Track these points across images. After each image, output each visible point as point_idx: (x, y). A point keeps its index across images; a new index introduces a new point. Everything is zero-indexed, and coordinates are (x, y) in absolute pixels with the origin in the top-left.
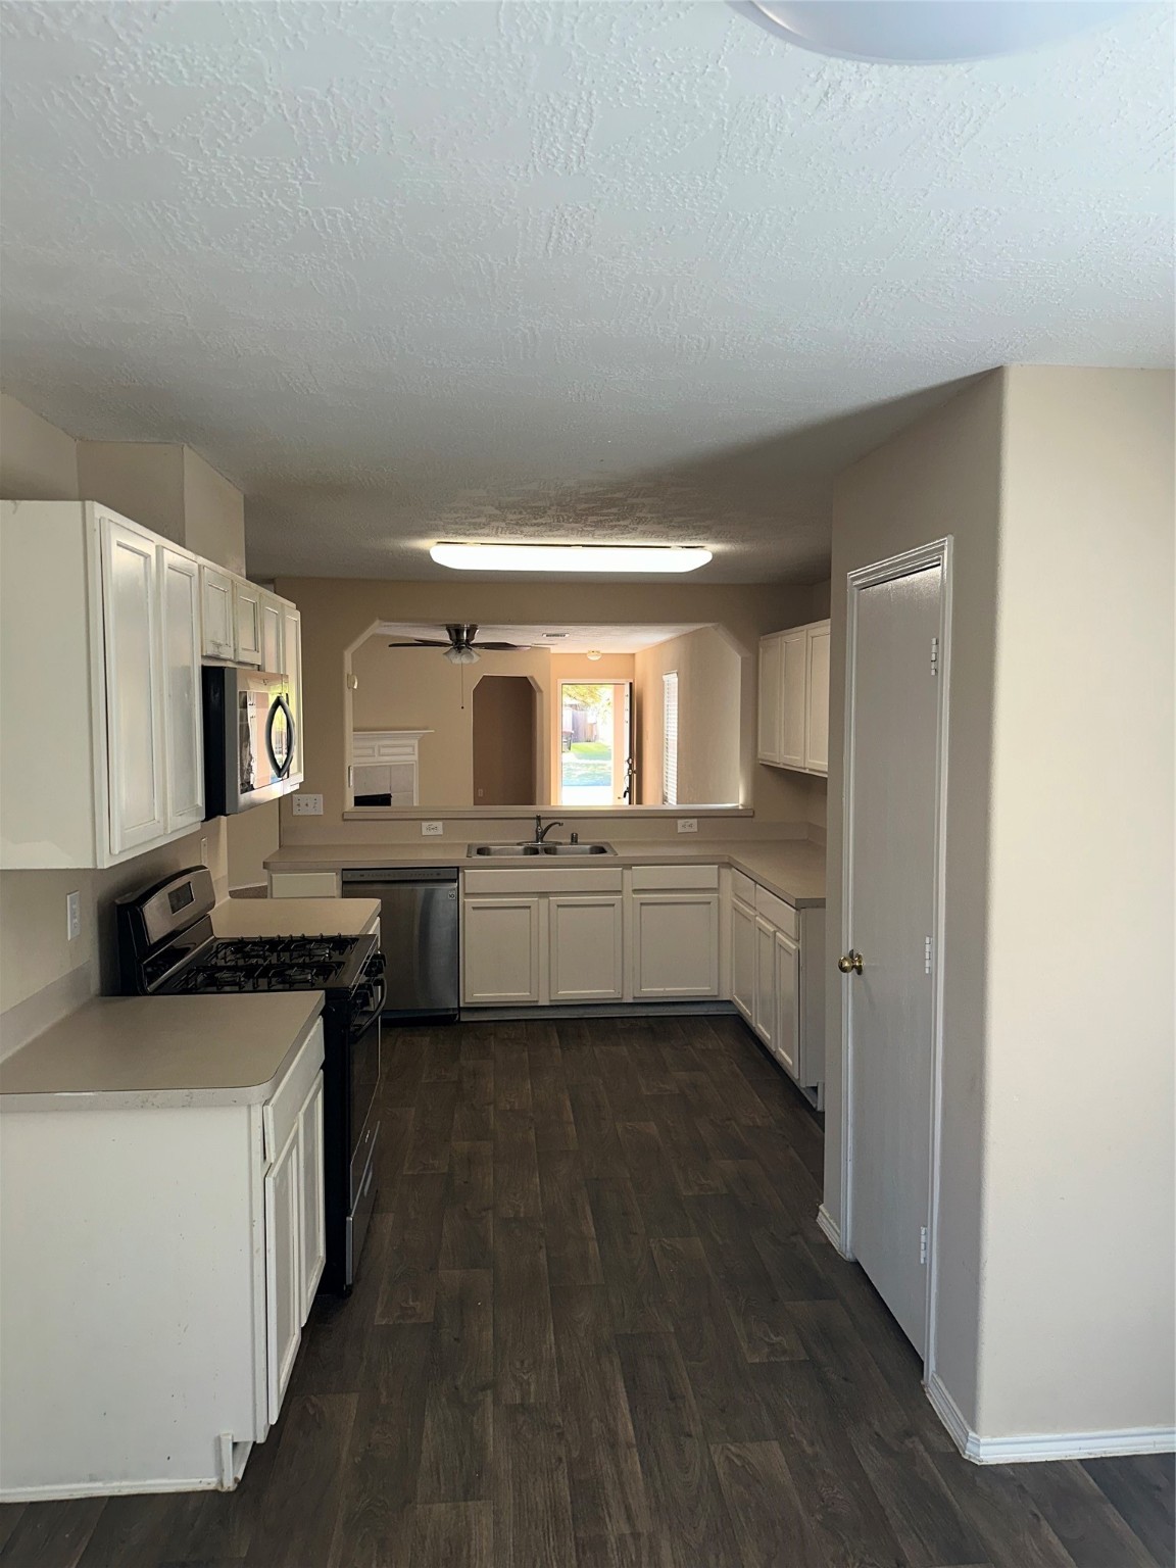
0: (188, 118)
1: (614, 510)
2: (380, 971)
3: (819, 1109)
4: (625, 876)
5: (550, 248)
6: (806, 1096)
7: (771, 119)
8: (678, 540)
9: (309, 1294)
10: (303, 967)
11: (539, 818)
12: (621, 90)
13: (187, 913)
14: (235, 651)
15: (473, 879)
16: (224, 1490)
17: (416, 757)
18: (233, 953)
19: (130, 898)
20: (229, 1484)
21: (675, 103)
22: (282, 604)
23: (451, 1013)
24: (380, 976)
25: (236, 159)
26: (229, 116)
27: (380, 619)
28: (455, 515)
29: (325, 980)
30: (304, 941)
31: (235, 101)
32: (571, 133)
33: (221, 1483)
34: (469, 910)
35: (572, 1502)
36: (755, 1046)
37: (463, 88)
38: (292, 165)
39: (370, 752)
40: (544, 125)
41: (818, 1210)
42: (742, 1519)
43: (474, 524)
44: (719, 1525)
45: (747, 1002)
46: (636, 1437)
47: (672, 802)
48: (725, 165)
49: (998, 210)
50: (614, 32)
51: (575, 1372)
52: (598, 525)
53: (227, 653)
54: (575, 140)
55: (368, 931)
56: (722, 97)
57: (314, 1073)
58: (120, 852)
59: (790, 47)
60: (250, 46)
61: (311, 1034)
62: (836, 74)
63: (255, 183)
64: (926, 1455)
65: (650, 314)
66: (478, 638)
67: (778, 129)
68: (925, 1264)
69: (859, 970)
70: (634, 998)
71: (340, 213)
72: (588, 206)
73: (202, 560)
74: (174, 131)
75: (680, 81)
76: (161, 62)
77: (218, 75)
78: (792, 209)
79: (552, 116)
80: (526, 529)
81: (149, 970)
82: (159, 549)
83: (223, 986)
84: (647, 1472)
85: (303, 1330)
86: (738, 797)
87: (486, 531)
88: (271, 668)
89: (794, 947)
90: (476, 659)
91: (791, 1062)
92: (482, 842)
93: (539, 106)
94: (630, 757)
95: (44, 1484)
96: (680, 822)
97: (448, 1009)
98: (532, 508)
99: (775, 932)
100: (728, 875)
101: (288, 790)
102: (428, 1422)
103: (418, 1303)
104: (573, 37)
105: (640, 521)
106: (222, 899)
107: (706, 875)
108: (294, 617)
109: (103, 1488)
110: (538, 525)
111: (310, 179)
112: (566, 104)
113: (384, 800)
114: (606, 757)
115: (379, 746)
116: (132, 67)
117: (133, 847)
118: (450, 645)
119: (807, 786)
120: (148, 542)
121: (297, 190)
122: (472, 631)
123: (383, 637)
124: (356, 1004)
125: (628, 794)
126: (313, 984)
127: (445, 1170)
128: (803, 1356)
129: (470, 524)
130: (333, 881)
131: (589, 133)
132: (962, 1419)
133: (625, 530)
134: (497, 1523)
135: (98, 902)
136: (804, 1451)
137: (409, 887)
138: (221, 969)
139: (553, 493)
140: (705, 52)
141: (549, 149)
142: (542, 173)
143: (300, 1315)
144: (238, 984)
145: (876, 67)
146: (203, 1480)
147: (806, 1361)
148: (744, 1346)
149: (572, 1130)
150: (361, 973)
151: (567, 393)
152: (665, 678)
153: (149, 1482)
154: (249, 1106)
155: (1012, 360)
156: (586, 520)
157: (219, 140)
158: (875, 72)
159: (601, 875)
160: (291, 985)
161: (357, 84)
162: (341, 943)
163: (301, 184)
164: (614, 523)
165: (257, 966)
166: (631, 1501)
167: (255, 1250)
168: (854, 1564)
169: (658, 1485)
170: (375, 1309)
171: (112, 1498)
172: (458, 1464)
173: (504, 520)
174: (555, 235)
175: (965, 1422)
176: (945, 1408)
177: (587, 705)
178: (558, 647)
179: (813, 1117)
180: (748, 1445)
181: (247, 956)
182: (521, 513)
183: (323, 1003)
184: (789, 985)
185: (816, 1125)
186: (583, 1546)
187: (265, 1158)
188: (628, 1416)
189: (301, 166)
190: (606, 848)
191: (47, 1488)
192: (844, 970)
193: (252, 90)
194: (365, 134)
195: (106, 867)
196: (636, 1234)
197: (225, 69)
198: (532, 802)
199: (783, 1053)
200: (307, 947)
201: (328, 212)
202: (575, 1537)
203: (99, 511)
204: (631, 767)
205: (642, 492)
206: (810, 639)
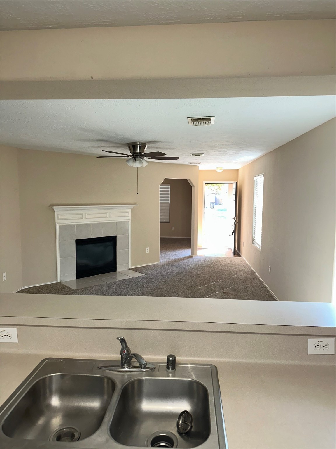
17: (130, 218)
39: (105, 215)
94: (236, 216)
96: (312, 342)
115: (110, 213)
118: (131, 156)
122: (142, 147)
125: (234, 233)
152: (255, 178)
204: (235, 221)
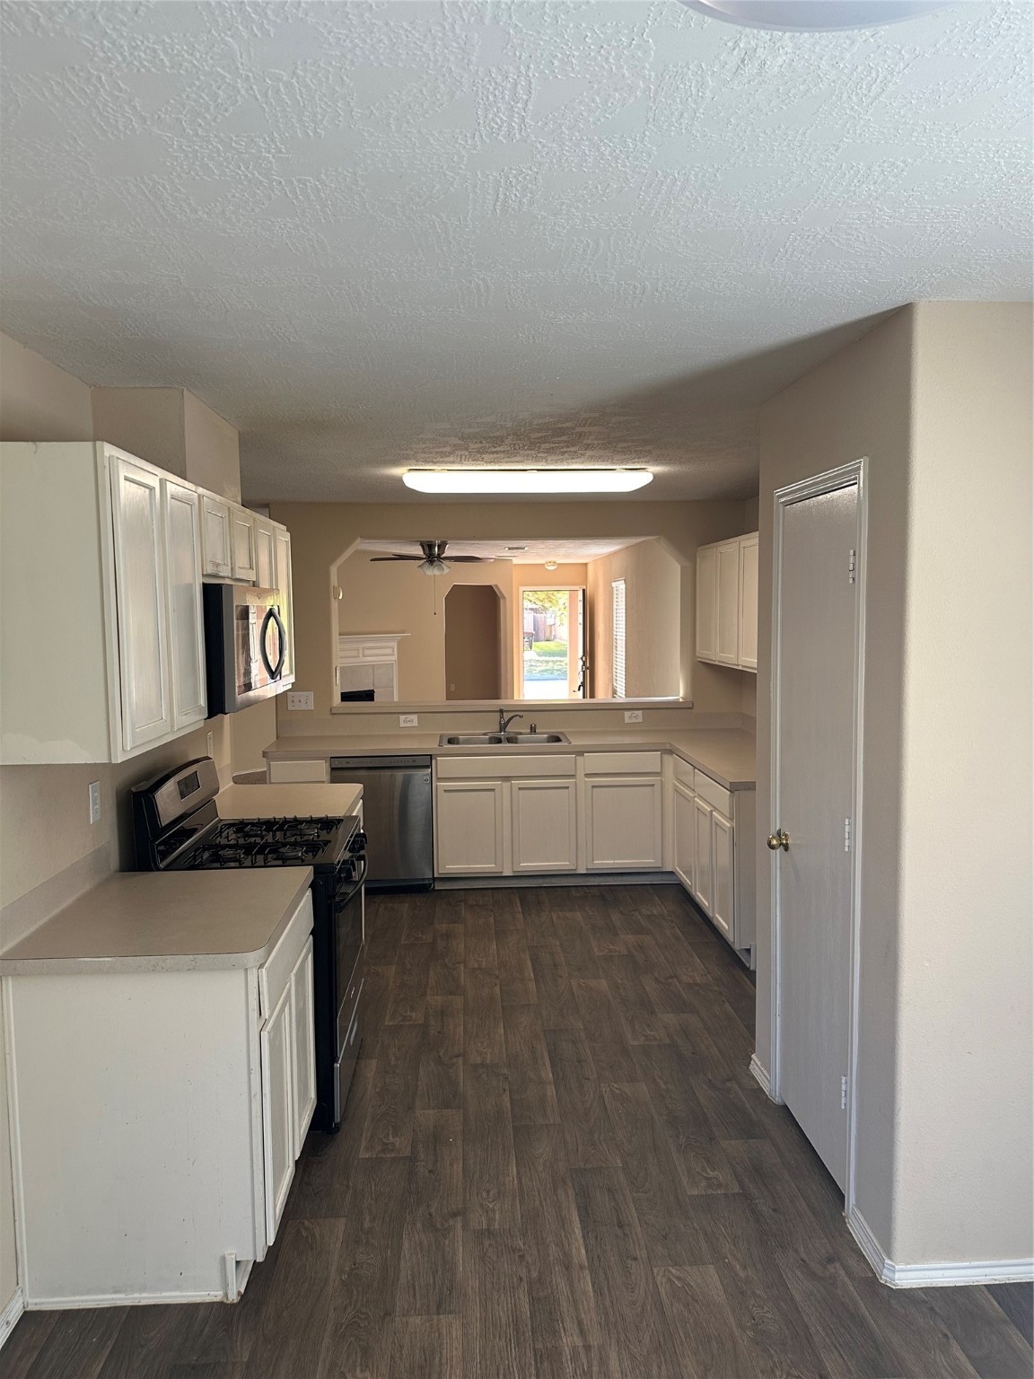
0: (171, 101)
1: (564, 438)
2: (362, 848)
3: (752, 968)
4: (578, 762)
5: (498, 208)
6: (741, 956)
7: (693, 85)
8: (622, 463)
9: (302, 1131)
10: (295, 844)
11: (501, 711)
12: (556, 63)
13: (194, 798)
14: (232, 569)
15: (444, 765)
16: (229, 1302)
17: (395, 658)
18: (235, 832)
19: (145, 786)
20: (233, 1297)
21: (605, 73)
22: (274, 527)
23: (427, 882)
24: (362, 852)
25: (216, 136)
26: (206, 98)
27: (361, 537)
28: (423, 446)
29: (314, 856)
30: (296, 822)
31: (211, 85)
32: (513, 103)
33: (226, 1295)
34: (440, 792)
35: (531, 1318)
36: (695, 912)
37: (414, 66)
38: (265, 139)
39: (355, 653)
40: (488, 98)
41: (751, 1059)
42: (682, 1335)
43: (441, 453)
44: (662, 1340)
45: (688, 873)
46: (588, 1258)
47: (621, 697)
48: (652, 128)
49: (904, 162)
50: (548, 11)
51: (535, 1201)
52: (550, 451)
53: (225, 571)
54: (516, 110)
55: (353, 811)
56: (648, 67)
57: (304, 938)
58: (131, 749)
59: (708, 20)
60: (222, 34)
61: (301, 904)
62: (752, 42)
63: (233, 157)
64: (846, 1279)
65: (590, 264)
66: (448, 552)
67: (700, 94)
68: (846, 1109)
69: (786, 847)
70: (587, 869)
71: (309, 181)
72: (530, 169)
73: (201, 490)
74: (159, 113)
75: (609, 53)
76: (145, 52)
77: (195, 62)
78: (716, 166)
79: (495, 89)
80: (486, 456)
81: (162, 848)
82: (163, 482)
83: (225, 862)
84: (598, 1291)
85: (297, 1162)
86: (678, 690)
87: (451, 459)
88: (265, 584)
89: (729, 825)
90: (446, 571)
91: (727, 927)
92: (452, 732)
93: (483, 81)
94: (584, 655)
95: (74, 1295)
96: (627, 714)
97: (424, 879)
98: (490, 437)
99: (712, 811)
100: (670, 760)
101: (281, 690)
102: (406, 1244)
103: (397, 1139)
104: (510, 17)
105: (588, 447)
106: (226, 785)
107: (650, 760)
108: (284, 537)
109: (124, 1299)
110: (497, 452)
111: (280, 152)
112: (507, 77)
113: (368, 696)
114: (563, 654)
115: (363, 648)
116: (120, 58)
117: (143, 744)
118: (423, 559)
119: (739, 680)
120: (152, 475)
121: (271, 162)
122: (442, 546)
123: (365, 552)
124: (340, 877)
125: (582, 688)
126: (303, 860)
127: (421, 1021)
128: (736, 1189)
129: (437, 453)
130: (322, 769)
131: (529, 104)
132: (879, 1248)
133: (574, 456)
134: (465, 1335)
135: (117, 792)
136: (737, 1275)
137: (387, 773)
138: (224, 847)
139: (509, 424)
140: (631, 26)
141: (493, 119)
142: (488, 141)
143: (294, 1149)
144: (238, 860)
145: (788, 34)
146: (212, 1293)
147: (738, 1194)
148: (685, 1180)
149: (532, 986)
150: (345, 849)
151: (518, 336)
152: (614, 584)
153: (164, 1294)
154: (246, 970)
155: (920, 297)
156: (539, 448)
157: (200, 121)
158: (786, 38)
159: (556, 761)
160: (285, 862)
161: (319, 66)
162: (329, 824)
163: (273, 156)
164: (565, 450)
165: (256, 844)
166: (583, 1316)
167: (253, 1095)
168: (781, 1377)
169: (608, 1303)
170: (360, 1145)
171: (133, 1308)
172: (432, 1281)
173: (467, 450)
174: (502, 196)
175: (881, 1251)
176: (864, 1238)
177: (545, 609)
178: (518, 559)
179: (747, 976)
180: (688, 1268)
181: (247, 835)
182: (481, 442)
183: (312, 878)
184: (724, 859)
185: (749, 982)
186: (541, 1357)
187: (260, 1014)
188: (581, 1241)
189: (272, 140)
190: (561, 738)
191: (77, 1298)
192: (772, 847)
193: (226, 74)
194: (329, 110)
195: (119, 762)
196: (588, 1079)
197: (201, 56)
198: (497, 697)
199: (720, 919)
200: (299, 827)
201: (299, 181)
202: (534, 1350)
203: (109, 450)
204: (584, 663)
205: (589, 422)
206: (742, 550)
